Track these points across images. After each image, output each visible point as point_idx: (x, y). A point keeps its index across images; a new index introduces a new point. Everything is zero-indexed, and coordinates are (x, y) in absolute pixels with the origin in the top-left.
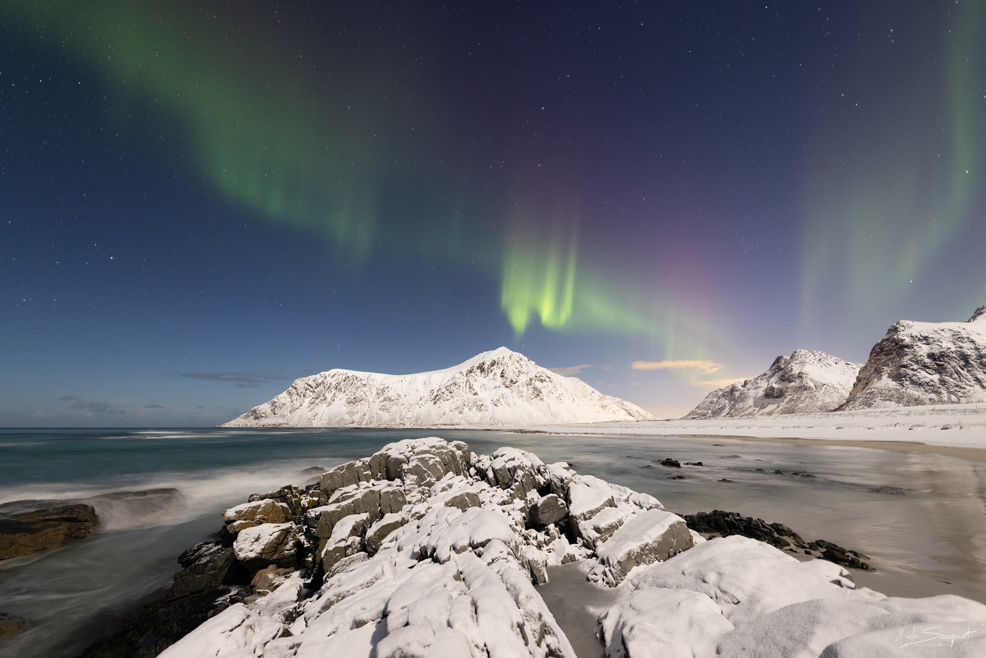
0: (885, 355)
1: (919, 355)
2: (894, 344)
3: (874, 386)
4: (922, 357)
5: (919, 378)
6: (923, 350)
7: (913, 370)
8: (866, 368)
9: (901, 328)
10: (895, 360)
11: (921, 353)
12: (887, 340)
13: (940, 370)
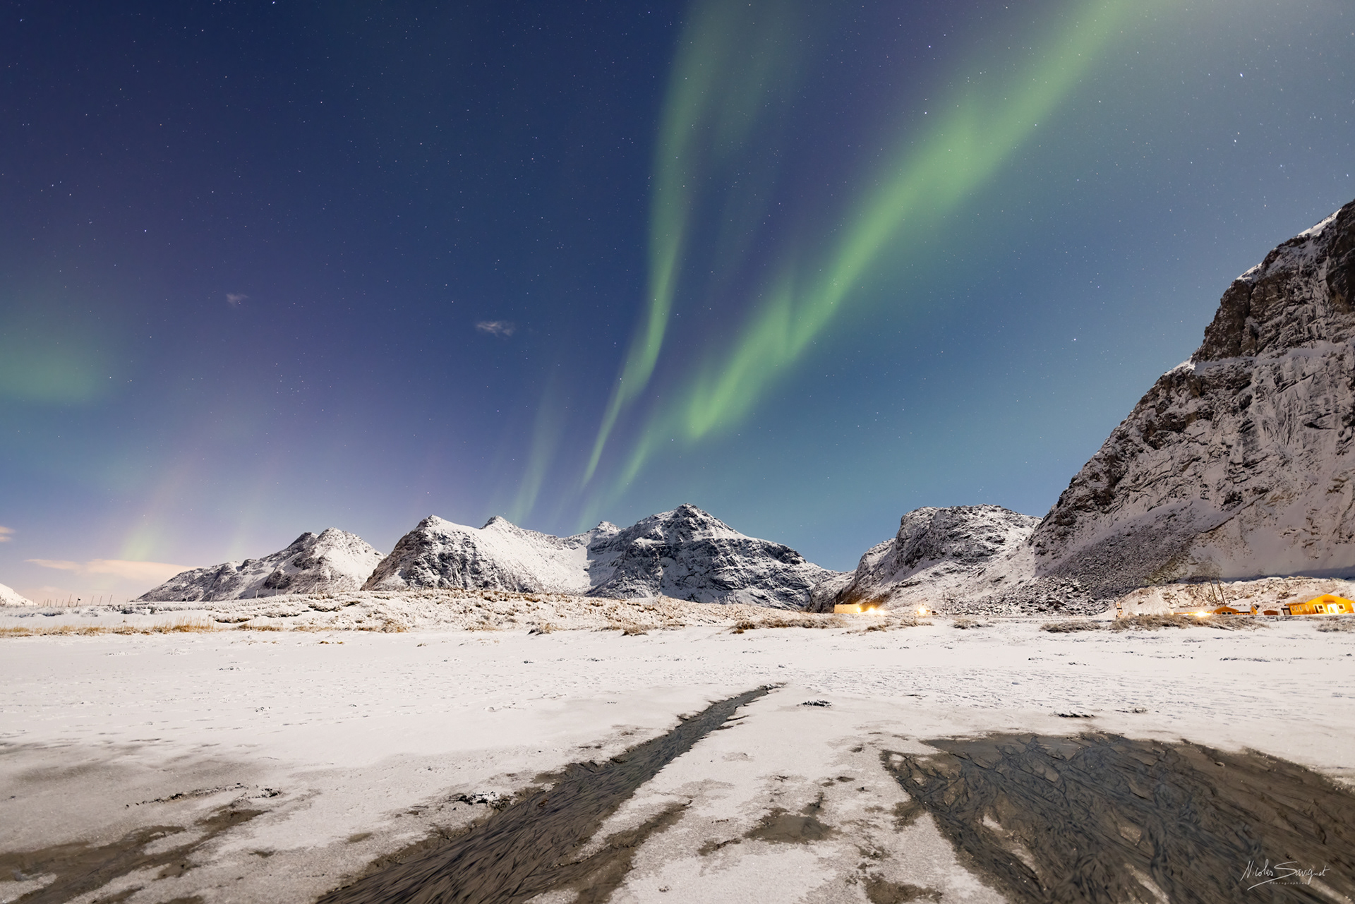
1: (433, 553)
2: (418, 539)
3: (384, 582)
4: (434, 556)
5: (424, 577)
6: (438, 548)
7: (423, 569)
8: (385, 560)
9: (430, 523)
10: (413, 556)
11: (436, 552)
12: (415, 533)
13: (443, 572)
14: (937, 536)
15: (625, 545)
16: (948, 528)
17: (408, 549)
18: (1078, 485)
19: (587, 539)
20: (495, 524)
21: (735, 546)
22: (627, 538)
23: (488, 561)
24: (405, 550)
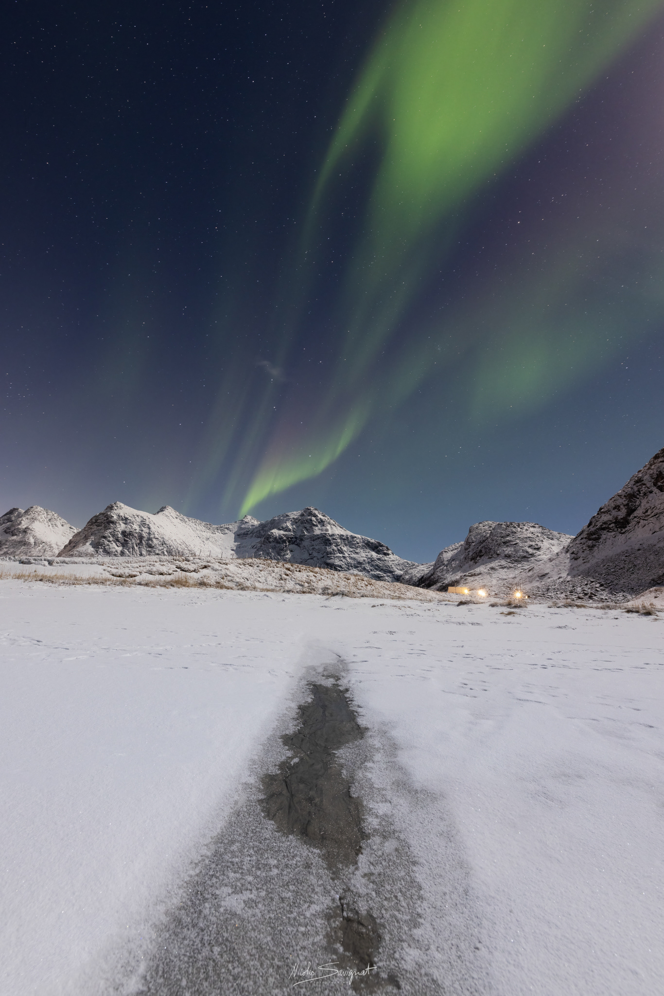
0: (96, 525)
1: (117, 530)
2: (106, 519)
3: (78, 549)
4: (118, 533)
5: (110, 548)
6: (121, 527)
7: (109, 541)
8: (79, 533)
9: (115, 508)
10: (101, 531)
11: (119, 529)
12: (103, 514)
13: (124, 544)
14: (494, 542)
15: (263, 534)
16: (502, 537)
17: (98, 526)
18: (604, 512)
19: (234, 527)
20: (166, 512)
21: (344, 539)
22: (265, 529)
23: (160, 539)
24: (95, 527)
